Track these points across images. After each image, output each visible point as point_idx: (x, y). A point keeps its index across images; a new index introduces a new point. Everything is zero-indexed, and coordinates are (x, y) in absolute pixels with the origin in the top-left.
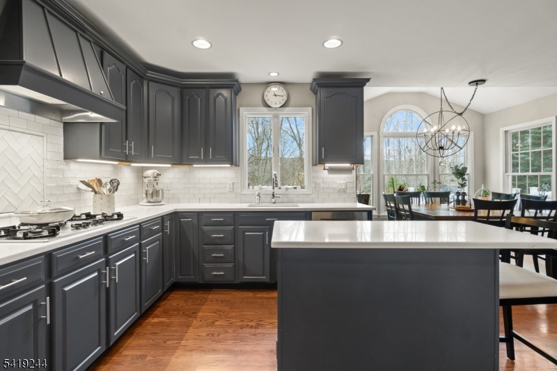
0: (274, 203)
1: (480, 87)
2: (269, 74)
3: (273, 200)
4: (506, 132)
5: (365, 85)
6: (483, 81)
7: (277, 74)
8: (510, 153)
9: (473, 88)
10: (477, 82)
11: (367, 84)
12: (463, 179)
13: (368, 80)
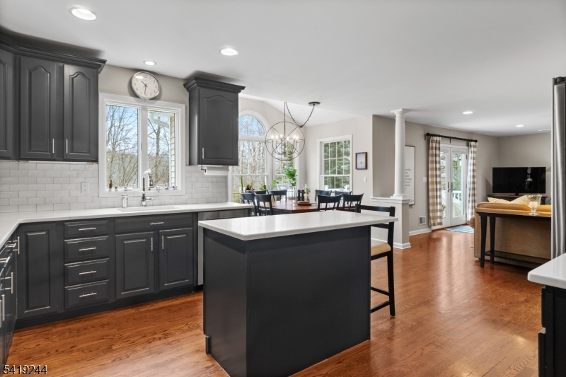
0: (145, 206)
1: (317, 108)
2: (144, 62)
3: (144, 203)
4: (321, 142)
5: (240, 91)
6: (318, 103)
7: (153, 64)
8: (323, 159)
9: (311, 107)
10: (314, 103)
11: (242, 91)
12: (294, 179)
13: (243, 88)
